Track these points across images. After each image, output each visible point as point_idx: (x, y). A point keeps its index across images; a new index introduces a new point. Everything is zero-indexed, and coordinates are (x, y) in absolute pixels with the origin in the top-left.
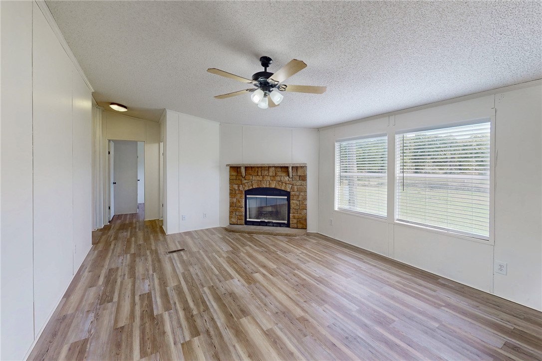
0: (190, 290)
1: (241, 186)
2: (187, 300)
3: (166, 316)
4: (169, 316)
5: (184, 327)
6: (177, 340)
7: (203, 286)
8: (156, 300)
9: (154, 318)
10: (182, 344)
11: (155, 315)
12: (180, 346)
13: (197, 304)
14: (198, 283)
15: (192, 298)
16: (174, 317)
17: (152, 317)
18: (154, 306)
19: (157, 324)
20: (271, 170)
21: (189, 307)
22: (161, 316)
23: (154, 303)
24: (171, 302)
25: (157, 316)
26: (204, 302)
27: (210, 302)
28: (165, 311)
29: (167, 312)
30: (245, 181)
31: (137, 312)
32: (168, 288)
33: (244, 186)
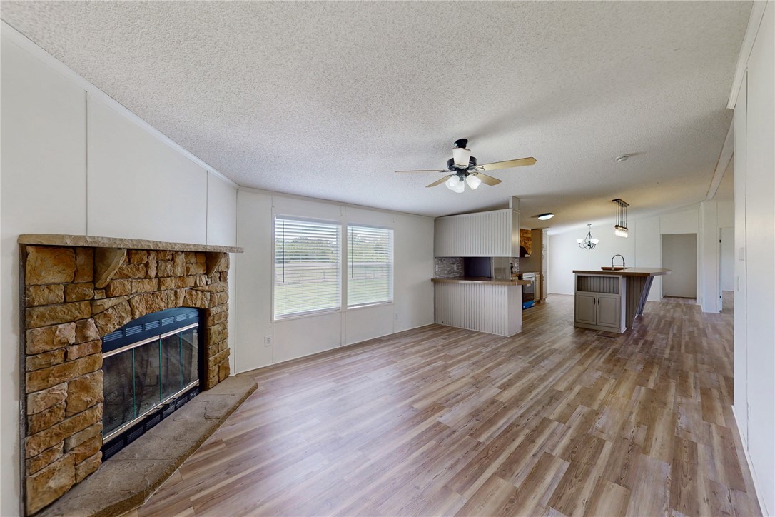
0: (497, 454)
1: (91, 321)
2: (519, 446)
3: (558, 451)
4: (554, 449)
5: (551, 431)
6: (565, 428)
7: (479, 444)
8: (552, 482)
9: (573, 461)
10: (564, 423)
11: (569, 463)
12: (567, 424)
13: (516, 435)
14: (475, 454)
15: (510, 444)
16: (550, 444)
17: (574, 465)
18: (562, 475)
19: (573, 452)
20: (181, 259)
21: (525, 439)
22: (562, 456)
23: (559, 481)
24: (536, 460)
25: (568, 461)
26: (507, 431)
27: (501, 427)
28: (554, 457)
29: (554, 454)
30: (108, 303)
31: (590, 488)
32: (518, 485)
33: (101, 322)
